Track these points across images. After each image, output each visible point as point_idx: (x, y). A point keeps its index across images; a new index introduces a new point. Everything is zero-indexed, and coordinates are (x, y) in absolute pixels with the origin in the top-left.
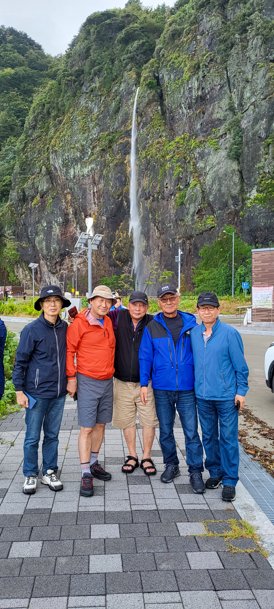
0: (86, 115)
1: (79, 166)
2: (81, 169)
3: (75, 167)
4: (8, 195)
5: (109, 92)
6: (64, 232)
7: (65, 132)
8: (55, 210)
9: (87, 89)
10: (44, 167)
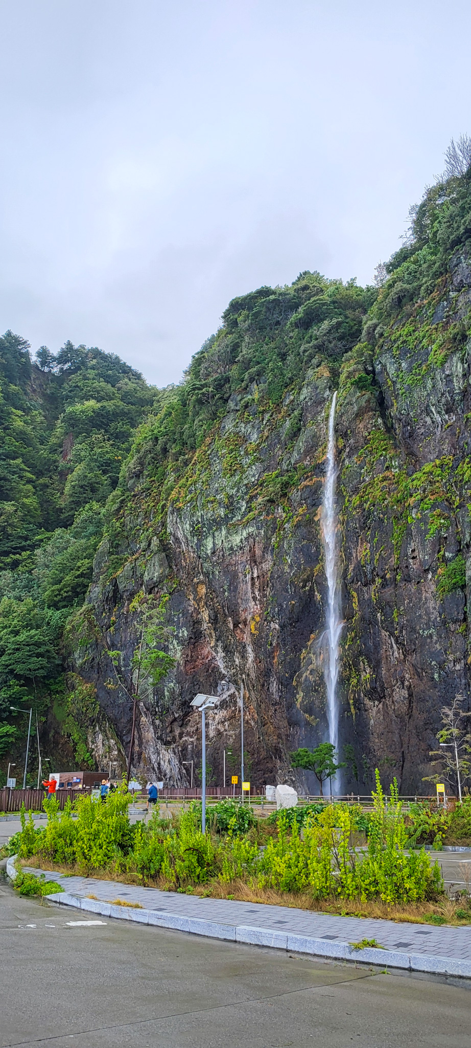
0: (236, 445)
1: (224, 532)
2: (226, 537)
3: (216, 534)
4: (85, 592)
5: (278, 405)
6: (192, 657)
7: (197, 475)
8: (174, 615)
9: (236, 405)
10: (155, 538)
